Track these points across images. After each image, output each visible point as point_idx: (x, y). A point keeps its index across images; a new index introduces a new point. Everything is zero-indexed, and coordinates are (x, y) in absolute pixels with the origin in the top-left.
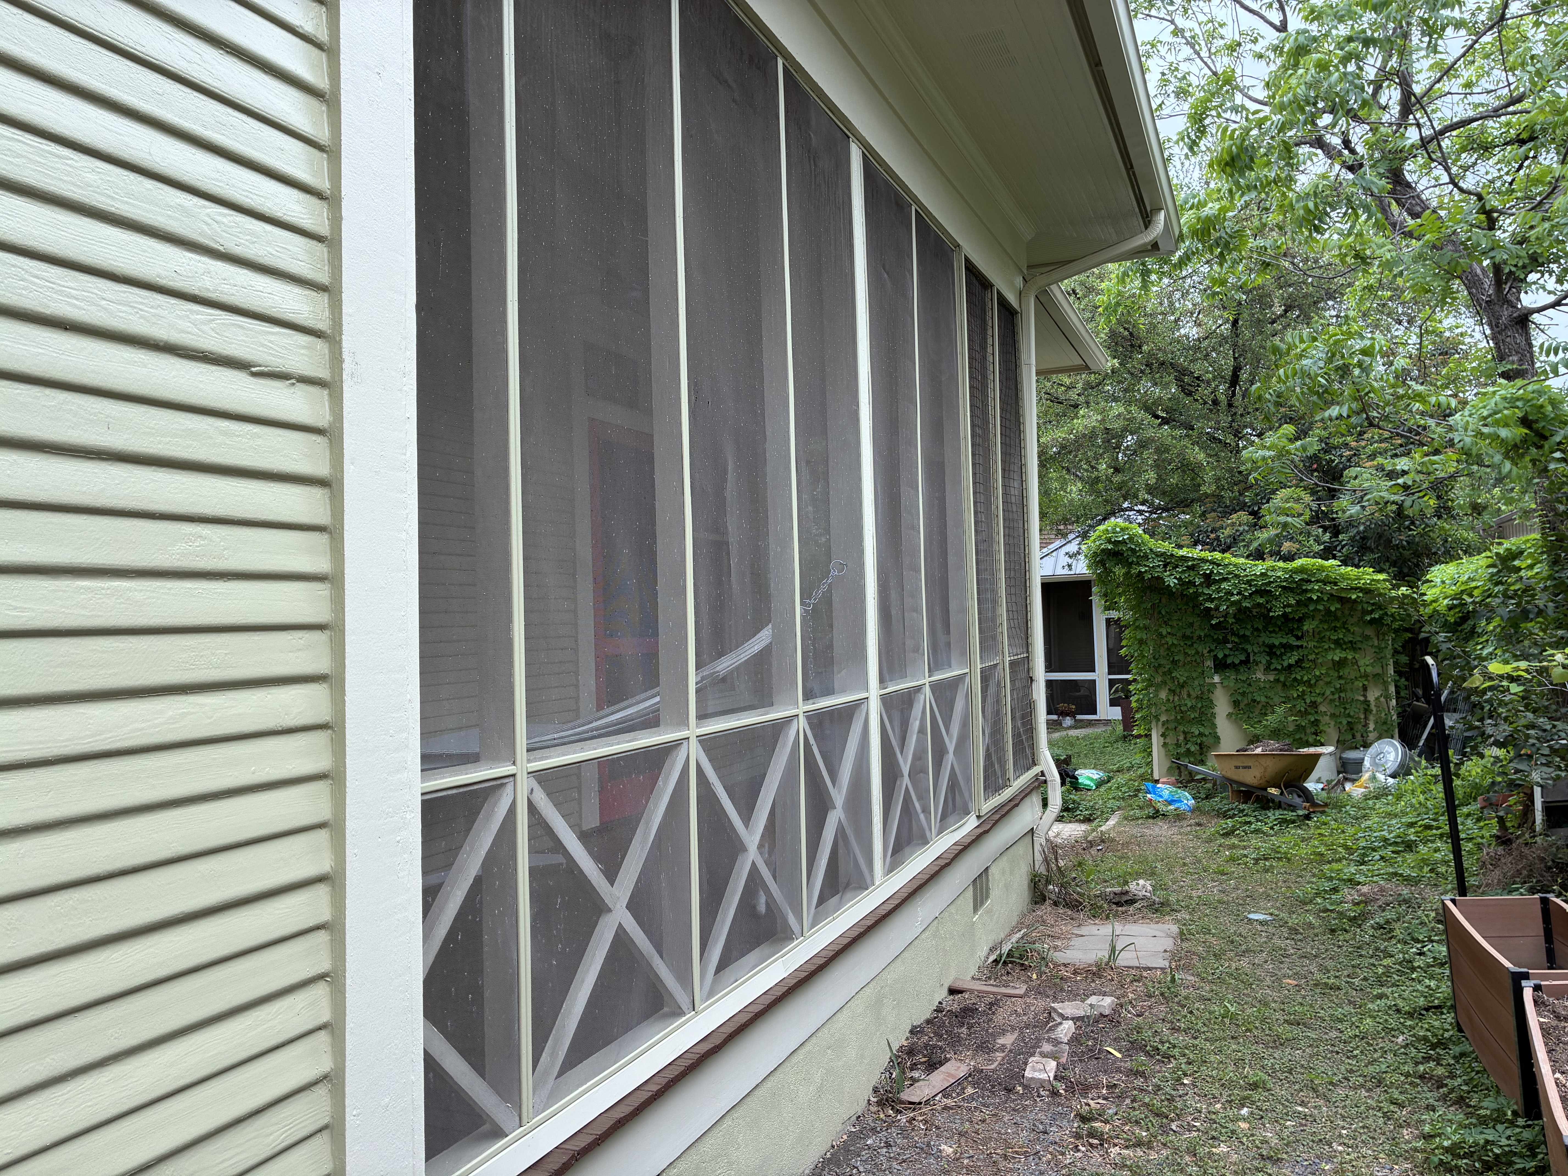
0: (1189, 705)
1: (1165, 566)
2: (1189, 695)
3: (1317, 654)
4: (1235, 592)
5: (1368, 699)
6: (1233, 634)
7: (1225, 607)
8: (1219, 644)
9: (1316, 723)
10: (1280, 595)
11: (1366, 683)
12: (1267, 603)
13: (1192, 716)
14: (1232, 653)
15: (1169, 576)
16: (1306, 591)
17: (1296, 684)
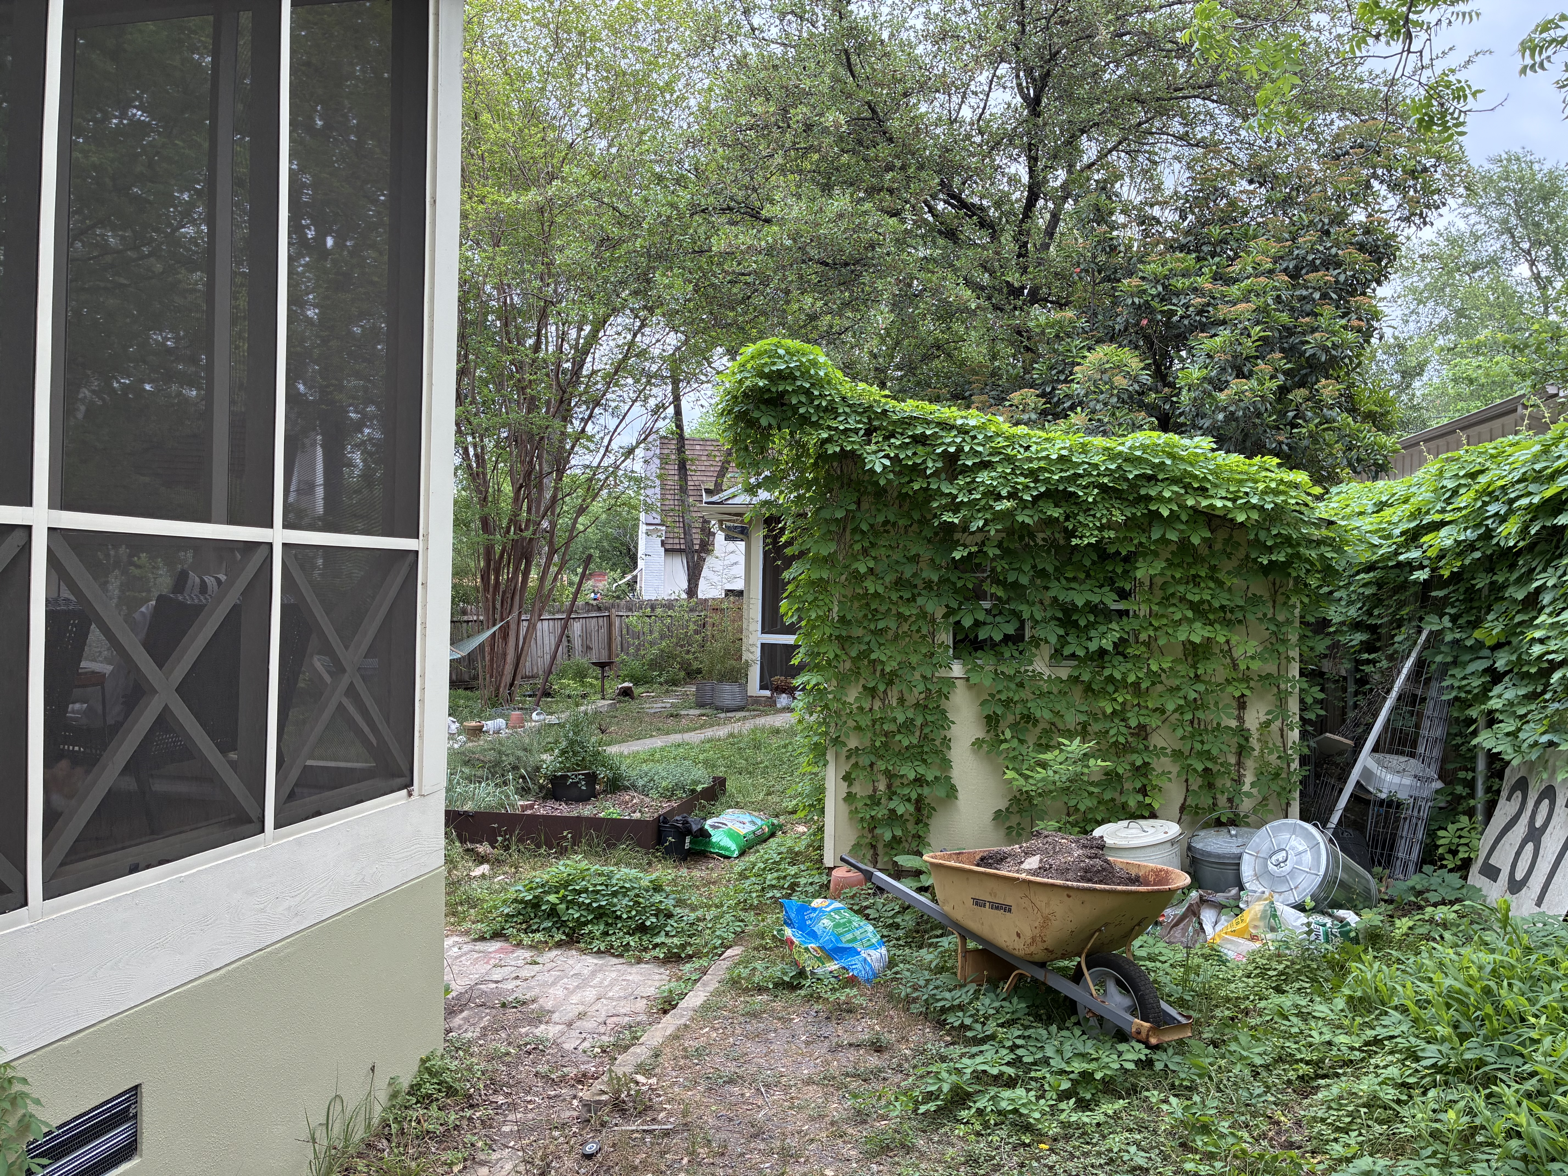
0: (901, 719)
1: (869, 433)
2: (902, 701)
3: (1156, 629)
4: (1004, 493)
5: (1247, 725)
6: (997, 582)
7: (981, 523)
8: (967, 599)
9: (1142, 770)
10: (1095, 502)
11: (1247, 692)
12: (1067, 518)
13: (906, 743)
14: (990, 619)
15: (875, 452)
16: (1148, 498)
17: (1110, 689)
